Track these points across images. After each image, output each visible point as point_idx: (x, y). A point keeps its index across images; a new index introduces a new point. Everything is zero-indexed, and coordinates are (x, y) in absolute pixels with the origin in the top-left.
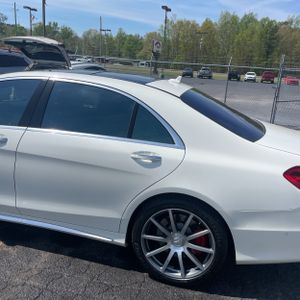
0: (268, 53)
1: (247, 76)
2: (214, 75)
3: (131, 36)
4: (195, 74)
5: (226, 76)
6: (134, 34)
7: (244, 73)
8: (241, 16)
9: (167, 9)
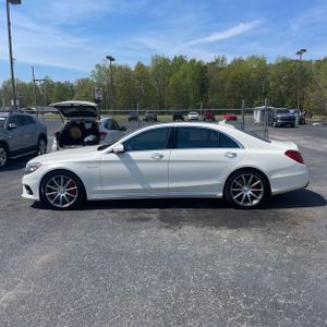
0: (203, 92)
1: (190, 116)
2: (159, 117)
3: (59, 83)
4: (141, 118)
5: (171, 117)
6: (63, 82)
7: (187, 113)
8: (171, 58)
9: (111, 59)
